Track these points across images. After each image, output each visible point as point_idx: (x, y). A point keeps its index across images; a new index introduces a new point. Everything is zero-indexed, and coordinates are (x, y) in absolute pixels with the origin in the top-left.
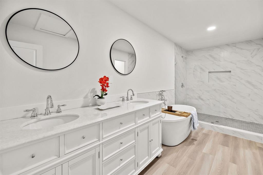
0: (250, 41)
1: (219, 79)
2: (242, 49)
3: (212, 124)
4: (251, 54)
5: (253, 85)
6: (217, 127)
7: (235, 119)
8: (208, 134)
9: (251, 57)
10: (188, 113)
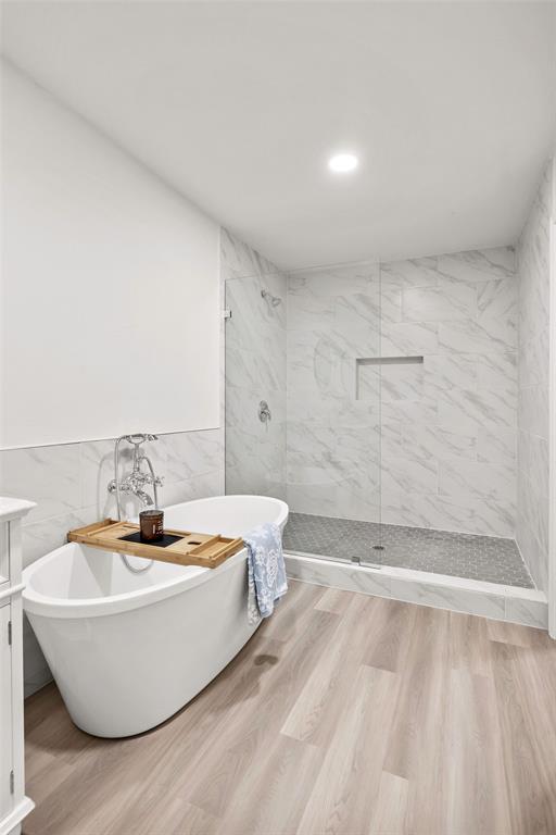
0: (476, 252)
1: (389, 386)
2: (453, 279)
3: (355, 567)
4: (479, 298)
5: (484, 409)
6: (369, 575)
7: (433, 531)
8: (334, 615)
9: (479, 308)
10: (231, 540)
